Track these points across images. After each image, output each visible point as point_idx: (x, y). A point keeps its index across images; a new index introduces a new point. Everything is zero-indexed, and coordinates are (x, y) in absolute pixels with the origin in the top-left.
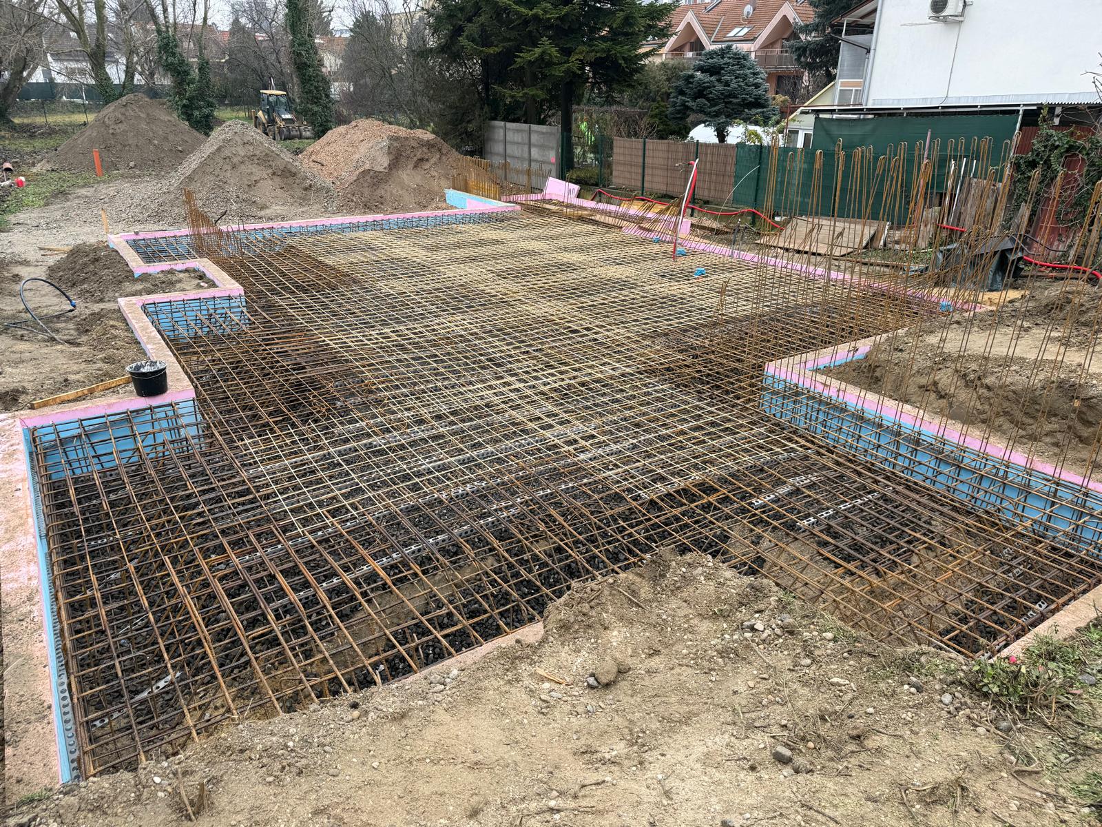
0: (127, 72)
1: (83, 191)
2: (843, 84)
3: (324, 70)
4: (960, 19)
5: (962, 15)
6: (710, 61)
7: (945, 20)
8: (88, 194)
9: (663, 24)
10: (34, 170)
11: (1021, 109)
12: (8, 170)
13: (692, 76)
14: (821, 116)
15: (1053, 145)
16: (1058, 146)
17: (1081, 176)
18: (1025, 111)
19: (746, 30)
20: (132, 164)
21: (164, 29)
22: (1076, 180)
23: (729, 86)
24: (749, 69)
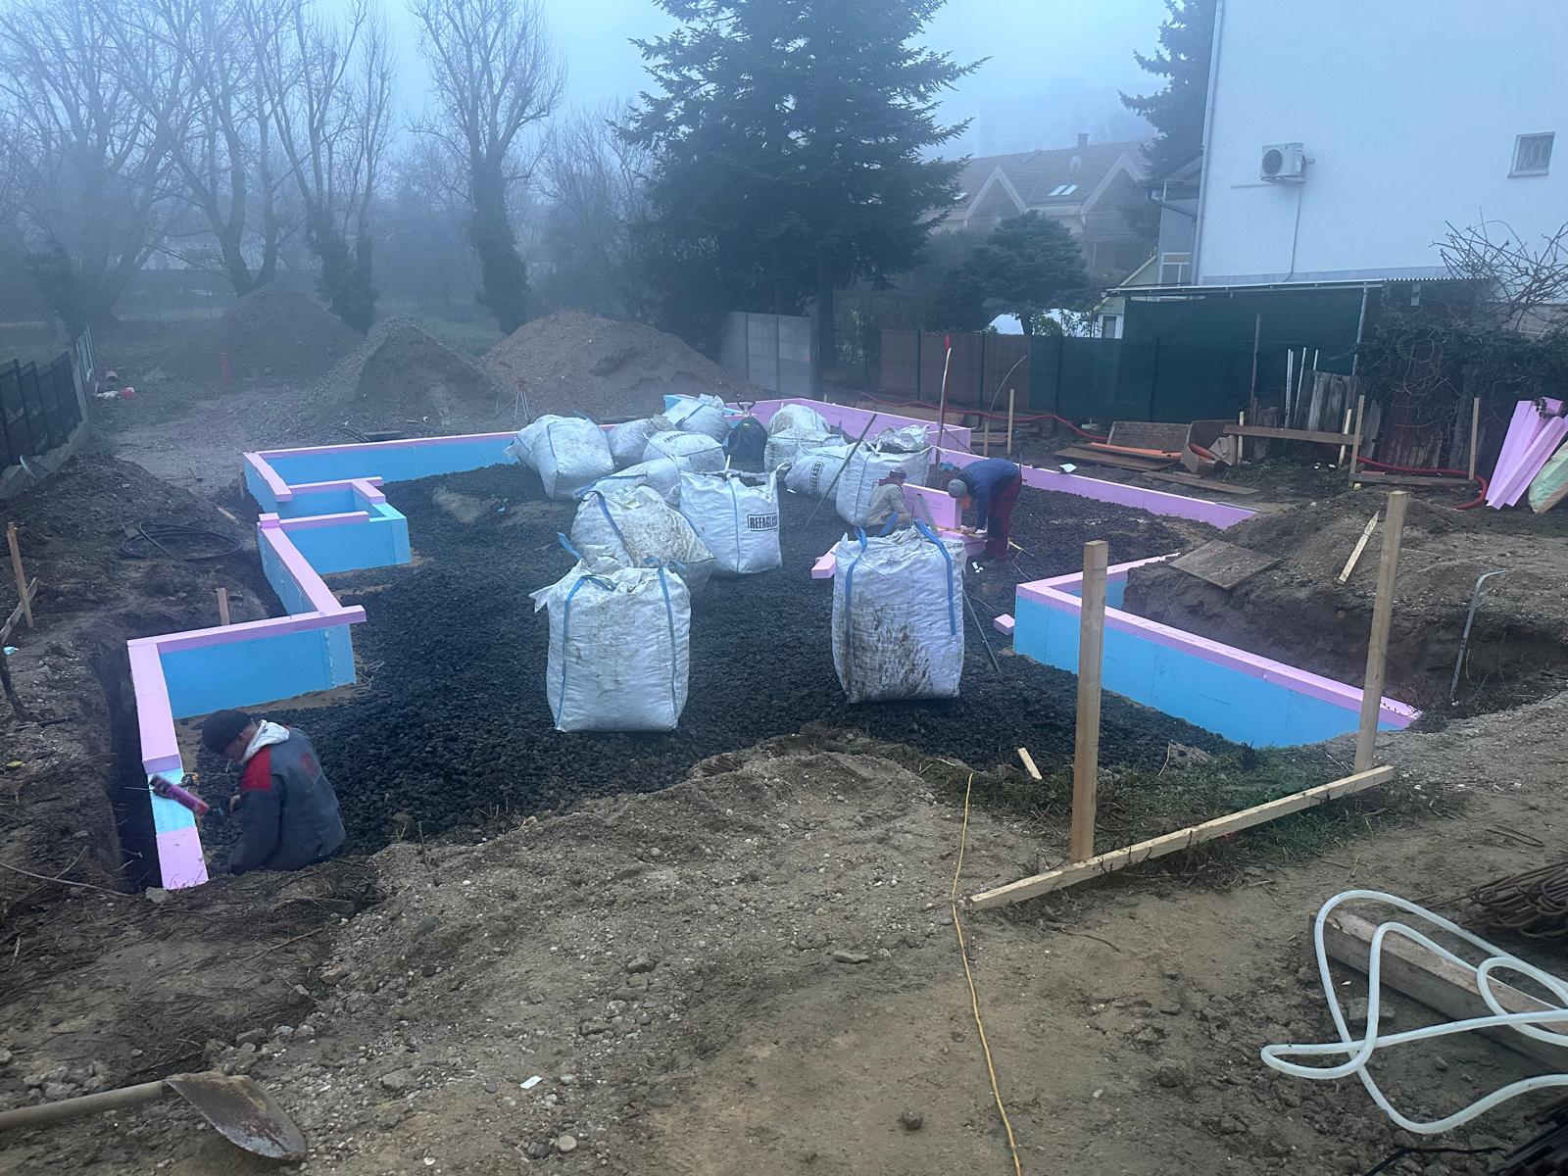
0: (266, 256)
1: (206, 404)
2: (1167, 258)
3: (517, 249)
4: (1302, 180)
5: (1303, 173)
6: (1008, 230)
7: (1283, 181)
8: (214, 408)
9: (948, 187)
10: (146, 379)
11: (1365, 288)
12: (112, 379)
13: (985, 251)
14: (1133, 298)
15: (1400, 330)
16: (1406, 331)
17: (1436, 366)
18: (1369, 290)
19: (1073, 188)
20: (268, 370)
21: (316, 202)
22: (1431, 371)
23: (1033, 260)
24: (1060, 239)
